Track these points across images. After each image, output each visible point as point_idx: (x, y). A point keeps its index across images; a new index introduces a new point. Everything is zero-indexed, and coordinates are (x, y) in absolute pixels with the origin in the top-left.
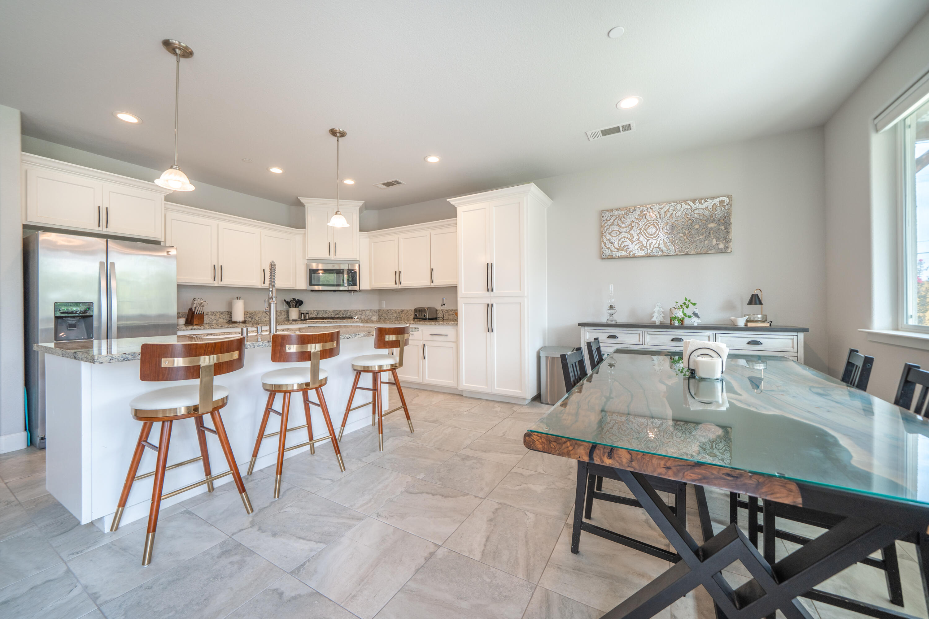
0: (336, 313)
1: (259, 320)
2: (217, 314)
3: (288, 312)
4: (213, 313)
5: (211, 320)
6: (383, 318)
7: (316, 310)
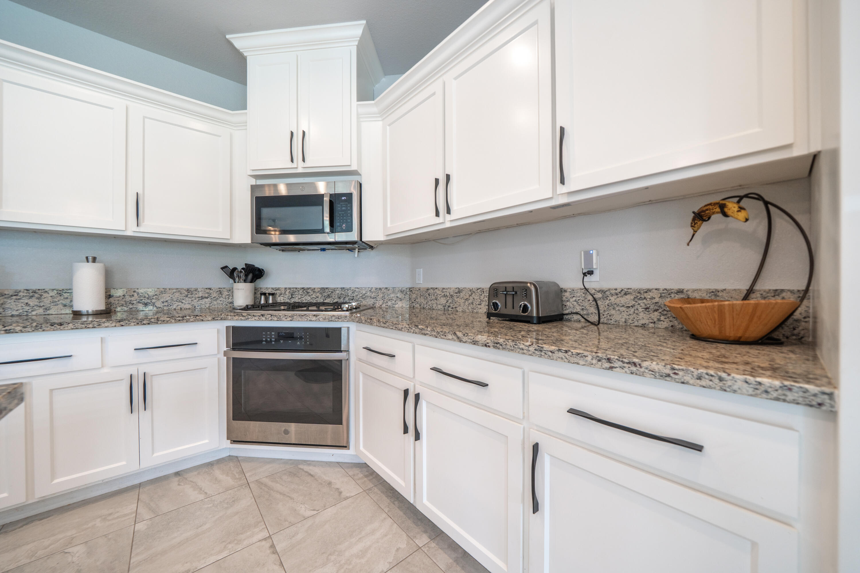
0: (325, 294)
2: (45, 295)
3: (231, 291)
4: (34, 292)
5: (28, 308)
7: (290, 289)
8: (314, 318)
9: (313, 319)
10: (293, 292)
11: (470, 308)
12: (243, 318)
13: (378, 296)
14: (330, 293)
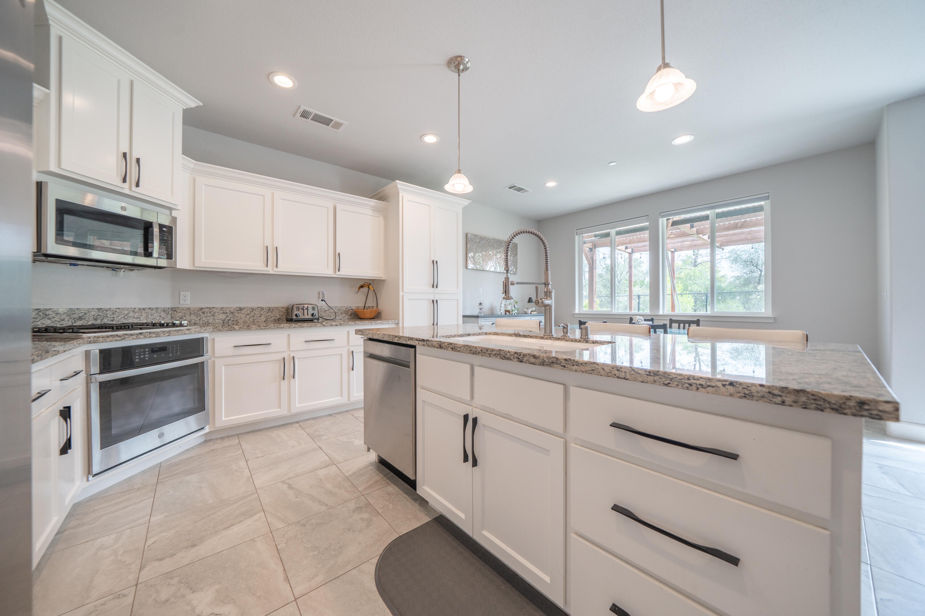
11: (251, 319)
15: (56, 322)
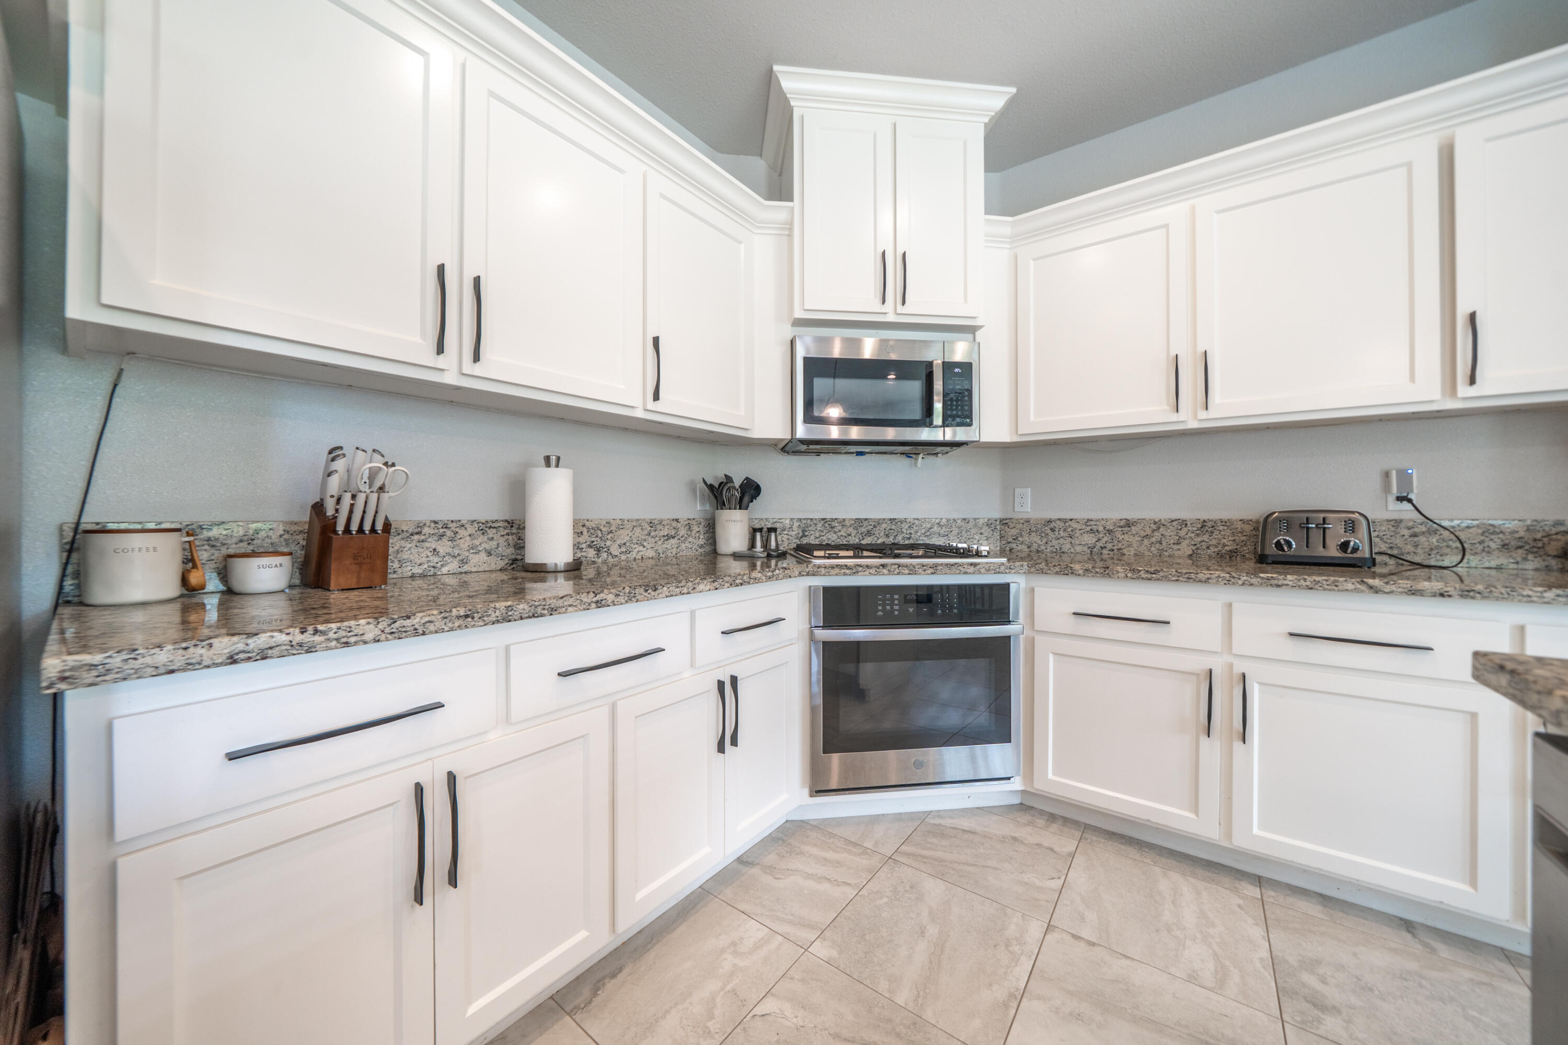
0: (863, 530)
1: (623, 557)
2: (462, 532)
3: (711, 527)
4: (446, 527)
5: (436, 559)
6: (1024, 547)
7: (800, 520)
8: (972, 569)
9: (969, 571)
10: (806, 526)
11: (1153, 549)
12: (847, 571)
13: (951, 532)
14: (872, 527)
15: (842, 538)
